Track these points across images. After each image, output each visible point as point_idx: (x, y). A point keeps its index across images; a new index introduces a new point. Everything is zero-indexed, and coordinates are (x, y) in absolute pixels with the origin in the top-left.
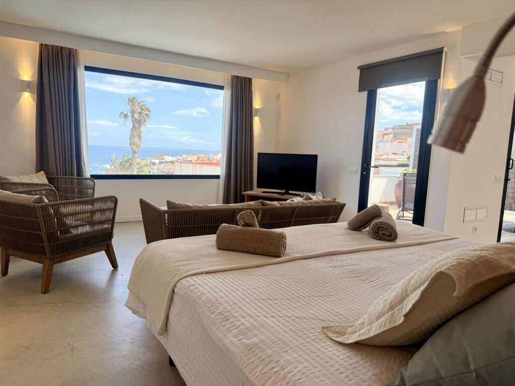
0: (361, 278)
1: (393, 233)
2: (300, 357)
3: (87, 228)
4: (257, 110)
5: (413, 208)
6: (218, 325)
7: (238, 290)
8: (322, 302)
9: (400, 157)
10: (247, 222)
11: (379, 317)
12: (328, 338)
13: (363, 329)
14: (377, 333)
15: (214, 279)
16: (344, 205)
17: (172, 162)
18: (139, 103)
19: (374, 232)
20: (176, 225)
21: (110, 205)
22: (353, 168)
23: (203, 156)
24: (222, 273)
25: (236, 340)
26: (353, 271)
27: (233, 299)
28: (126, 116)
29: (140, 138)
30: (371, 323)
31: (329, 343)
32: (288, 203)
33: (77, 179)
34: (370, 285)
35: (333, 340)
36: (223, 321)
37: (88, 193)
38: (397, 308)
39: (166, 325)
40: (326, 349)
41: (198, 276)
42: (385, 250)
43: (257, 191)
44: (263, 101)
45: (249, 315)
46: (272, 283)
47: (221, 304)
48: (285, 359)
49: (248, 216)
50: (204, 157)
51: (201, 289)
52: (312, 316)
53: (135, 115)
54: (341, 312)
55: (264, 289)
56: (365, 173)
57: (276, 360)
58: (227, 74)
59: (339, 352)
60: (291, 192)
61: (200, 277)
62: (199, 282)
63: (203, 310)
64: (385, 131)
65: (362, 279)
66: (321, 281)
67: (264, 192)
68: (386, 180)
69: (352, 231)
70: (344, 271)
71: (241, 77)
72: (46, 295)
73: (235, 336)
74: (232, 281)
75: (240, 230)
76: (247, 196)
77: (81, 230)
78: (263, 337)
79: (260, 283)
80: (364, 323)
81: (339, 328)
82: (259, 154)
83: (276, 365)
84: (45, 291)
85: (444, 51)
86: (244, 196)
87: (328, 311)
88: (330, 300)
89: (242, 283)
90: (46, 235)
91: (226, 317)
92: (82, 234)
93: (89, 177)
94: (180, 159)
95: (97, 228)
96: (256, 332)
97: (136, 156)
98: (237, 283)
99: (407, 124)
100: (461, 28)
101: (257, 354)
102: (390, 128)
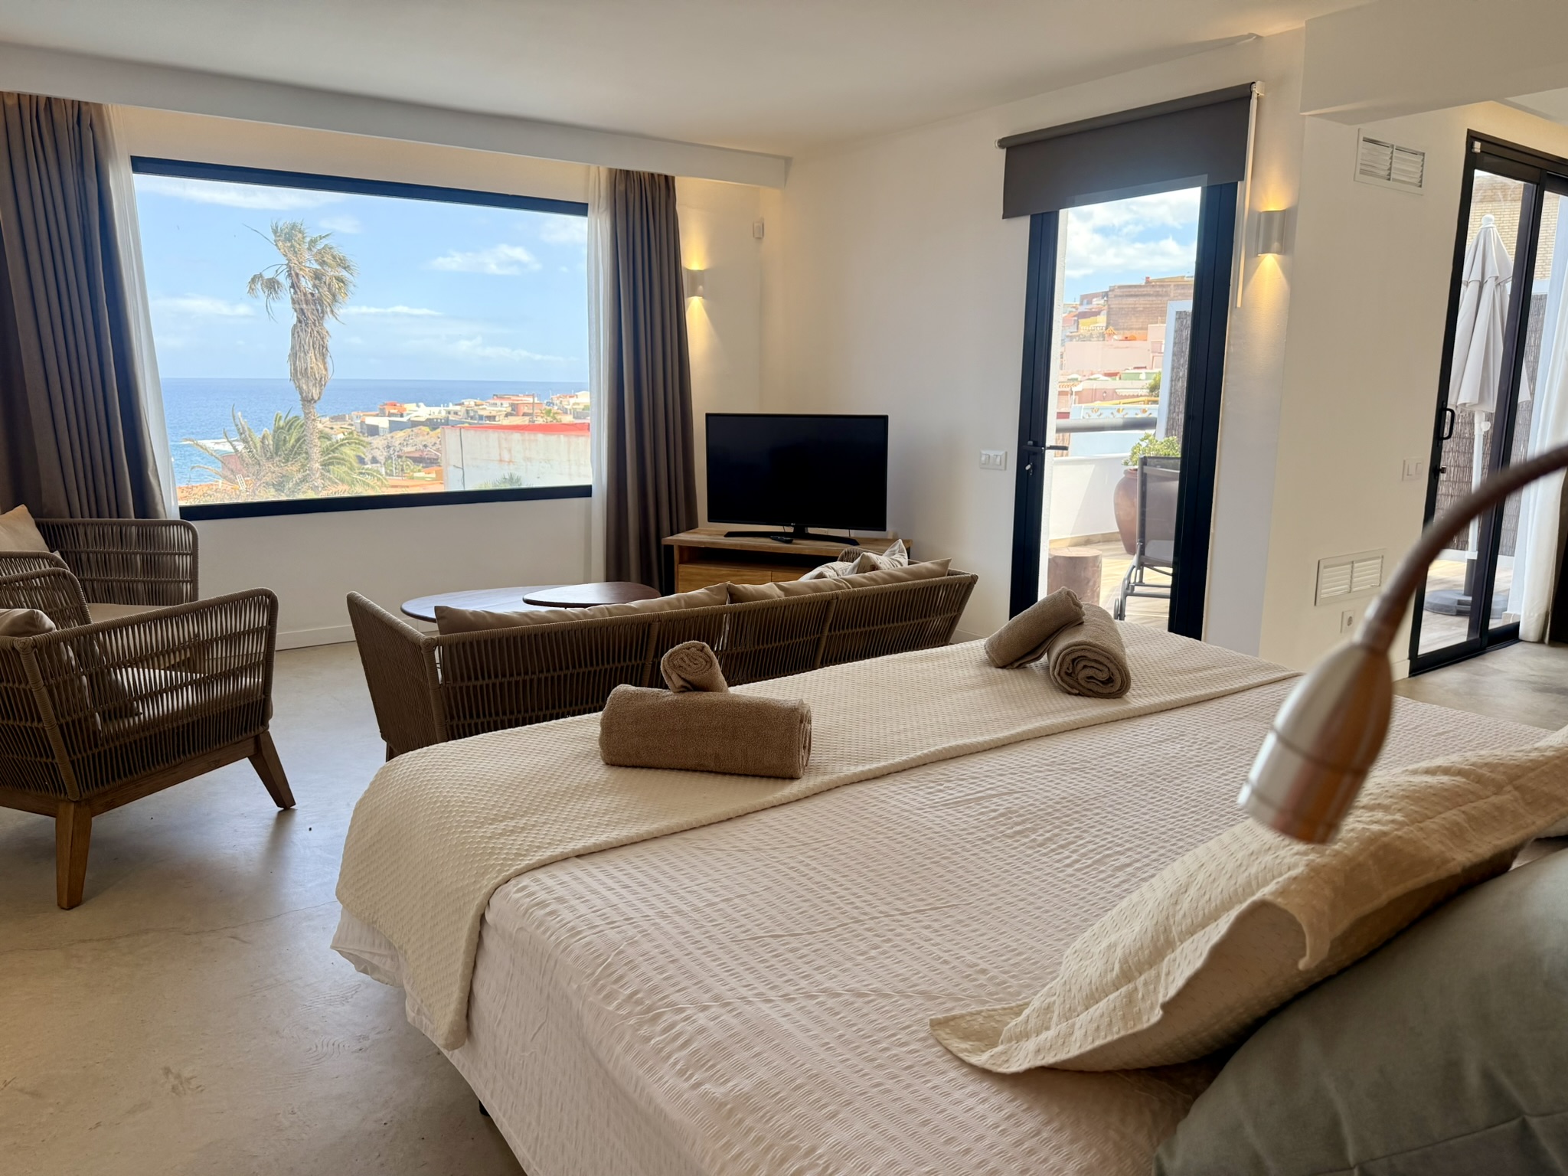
0: (1033, 836)
1: (1116, 673)
2: (875, 1132)
3: (189, 696)
4: (694, 275)
5: (1170, 558)
6: (627, 1038)
7: (679, 912)
8: (925, 932)
9: (1128, 383)
10: (690, 678)
11: (1092, 999)
12: (949, 1056)
13: (1048, 1029)
14: (1088, 1047)
15: (601, 876)
16: (974, 579)
17: (432, 424)
18: (313, 242)
19: (1062, 673)
20: (469, 679)
21: (257, 618)
22: (992, 453)
23: (530, 400)
24: (624, 852)
25: (686, 1085)
26: (1009, 812)
27: (668, 945)
28: (272, 285)
29: (323, 356)
30: (1069, 1014)
31: (952, 1074)
32: (807, 585)
33: (137, 525)
34: (1059, 861)
35: (964, 1063)
36: (640, 1024)
37: (176, 569)
38: (1142, 978)
39: (468, 1016)
40: (946, 1094)
41: (554, 870)
42: (1096, 729)
43: (708, 533)
44: (714, 247)
45: (716, 998)
46: (778, 877)
47: (632, 965)
48: (831, 1140)
49: (693, 659)
50: (533, 403)
51: (567, 915)
52: (901, 986)
53: (303, 282)
54: (983, 965)
55: (756, 901)
56: (1028, 467)
57: (805, 1146)
58: (593, 168)
59: (984, 1101)
60: (811, 530)
61: (561, 873)
62: (561, 892)
63: (579, 988)
64: (1081, 304)
65: (1034, 840)
66: (919, 859)
67: (730, 535)
68: (1089, 470)
69: (1000, 670)
70: (983, 818)
71: (638, 173)
72: (74, 913)
73: (681, 1073)
74: (661, 877)
75: (673, 705)
76: (682, 549)
77: (169, 704)
78: (763, 1073)
79: (741, 879)
80: (1049, 1009)
81: (980, 1019)
82: (709, 417)
83: (806, 1162)
84: (72, 899)
85: (1254, 96)
86: (669, 548)
87: (946, 962)
88: (948, 921)
89: (687, 882)
90: (57, 730)
91: (649, 1009)
92: (174, 716)
93: (175, 515)
94: (456, 413)
95: (218, 690)
96: (743, 1056)
97: (316, 409)
98: (673, 886)
99: (1148, 281)
100: (1304, 25)
101: (750, 1130)
102: (1095, 295)
